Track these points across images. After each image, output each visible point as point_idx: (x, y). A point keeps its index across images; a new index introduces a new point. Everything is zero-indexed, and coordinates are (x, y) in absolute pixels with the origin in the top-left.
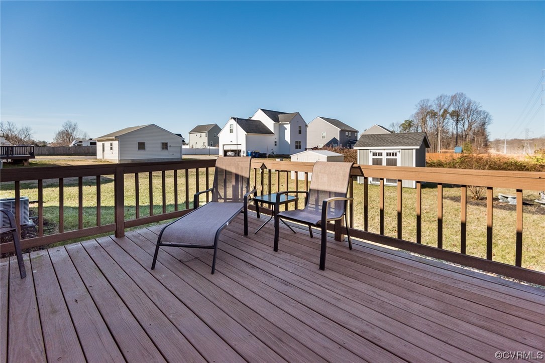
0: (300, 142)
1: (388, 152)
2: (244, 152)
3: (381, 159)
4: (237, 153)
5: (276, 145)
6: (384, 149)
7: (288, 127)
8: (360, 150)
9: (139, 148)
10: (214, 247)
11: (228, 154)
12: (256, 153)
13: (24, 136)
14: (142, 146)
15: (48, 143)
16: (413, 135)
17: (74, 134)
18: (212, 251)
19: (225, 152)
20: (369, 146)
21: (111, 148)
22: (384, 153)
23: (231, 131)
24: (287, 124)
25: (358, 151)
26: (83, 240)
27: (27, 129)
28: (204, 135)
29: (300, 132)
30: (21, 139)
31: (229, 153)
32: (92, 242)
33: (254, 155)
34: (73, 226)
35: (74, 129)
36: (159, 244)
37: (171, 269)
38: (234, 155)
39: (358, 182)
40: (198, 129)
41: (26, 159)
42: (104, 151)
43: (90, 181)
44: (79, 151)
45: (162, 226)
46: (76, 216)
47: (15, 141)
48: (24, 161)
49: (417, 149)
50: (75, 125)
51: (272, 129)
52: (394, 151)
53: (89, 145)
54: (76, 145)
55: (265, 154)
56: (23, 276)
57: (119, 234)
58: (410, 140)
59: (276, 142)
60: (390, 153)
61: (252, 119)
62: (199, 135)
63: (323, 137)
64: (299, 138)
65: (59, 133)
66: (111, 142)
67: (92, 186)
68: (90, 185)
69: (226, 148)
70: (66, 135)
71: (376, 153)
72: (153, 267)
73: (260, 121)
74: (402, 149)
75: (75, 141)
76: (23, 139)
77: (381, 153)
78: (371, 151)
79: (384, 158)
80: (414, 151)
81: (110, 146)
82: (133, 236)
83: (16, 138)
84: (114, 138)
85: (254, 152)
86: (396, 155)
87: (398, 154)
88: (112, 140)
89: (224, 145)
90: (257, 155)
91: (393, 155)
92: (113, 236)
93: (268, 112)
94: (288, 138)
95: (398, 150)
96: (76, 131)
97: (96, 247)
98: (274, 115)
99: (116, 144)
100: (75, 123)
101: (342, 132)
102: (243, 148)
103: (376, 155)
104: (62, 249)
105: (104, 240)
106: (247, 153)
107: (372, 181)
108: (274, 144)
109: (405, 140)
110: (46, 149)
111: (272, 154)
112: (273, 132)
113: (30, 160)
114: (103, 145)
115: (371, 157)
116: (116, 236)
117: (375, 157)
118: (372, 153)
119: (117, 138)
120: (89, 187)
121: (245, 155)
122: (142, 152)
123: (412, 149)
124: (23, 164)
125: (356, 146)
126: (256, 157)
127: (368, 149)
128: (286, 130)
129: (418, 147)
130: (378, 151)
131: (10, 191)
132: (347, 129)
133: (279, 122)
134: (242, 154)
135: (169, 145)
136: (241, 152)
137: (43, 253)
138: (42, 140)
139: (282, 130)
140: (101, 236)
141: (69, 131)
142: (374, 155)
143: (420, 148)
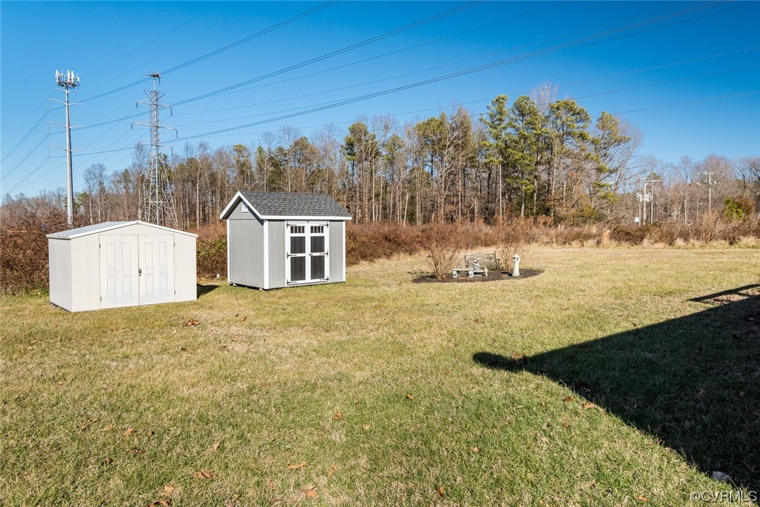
1: (312, 225)
3: (303, 238)
6: (308, 221)
8: (269, 220)
20: (284, 215)
22: (308, 227)
49: (347, 222)
52: (321, 224)
60: (315, 228)
71: (296, 228)
74: (331, 221)
77: (304, 228)
78: (289, 223)
79: (308, 235)
80: (344, 223)
86: (323, 231)
87: (325, 228)
91: (319, 231)
95: (325, 223)
103: (296, 232)
107: (289, 281)
115: (288, 235)
117: (294, 234)
118: (289, 227)
123: (342, 221)
125: (266, 214)
127: (284, 220)
130: (299, 224)
142: (292, 231)
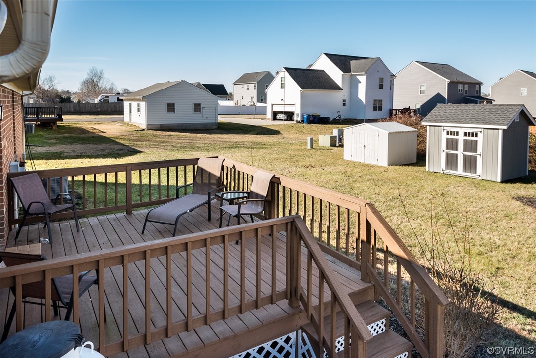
0: (381, 101)
1: (466, 131)
2: (298, 115)
3: (457, 140)
4: (290, 116)
5: (344, 105)
6: (462, 127)
7: (362, 79)
8: (430, 126)
9: (169, 111)
10: (175, 224)
11: (278, 117)
12: (314, 117)
13: (48, 87)
14: (171, 108)
15: (72, 93)
16: (505, 109)
17: (100, 83)
18: (174, 226)
19: (275, 114)
20: (441, 121)
21: (139, 110)
22: (461, 132)
23: (282, 86)
24: (362, 75)
25: (428, 127)
26: (108, 214)
27: (51, 78)
28: (252, 86)
29: (381, 87)
30: (44, 90)
31: (280, 116)
32: (113, 216)
33: (311, 119)
34: (101, 202)
35: (100, 78)
36: (147, 220)
37: (153, 235)
38: (285, 118)
39: (427, 170)
40: (244, 79)
41: (55, 123)
42: (131, 112)
43: (116, 152)
44: (105, 108)
45: (150, 210)
46: (103, 192)
47: (39, 93)
48: (52, 124)
49: (504, 130)
50: (101, 72)
51: (339, 82)
52: (475, 130)
53: (116, 101)
54: (102, 101)
55: (328, 118)
56: (78, 231)
57: (129, 213)
58: (497, 115)
59: (344, 101)
60: (469, 133)
61: (313, 68)
62: (246, 86)
63: (422, 92)
64: (380, 95)
65: (84, 83)
66: (139, 102)
67: (117, 159)
68: (116, 158)
69: (276, 109)
70: (92, 85)
71: (451, 132)
72: (143, 233)
73: (323, 71)
74: (484, 128)
75: (101, 96)
76: (46, 89)
77: (458, 132)
78: (445, 128)
79: (461, 138)
80: (501, 132)
81: (137, 108)
82: (137, 214)
83: (40, 89)
84: (141, 98)
85: (313, 115)
86: (476, 136)
87: (479, 134)
88: (139, 100)
89: (273, 105)
90: (316, 120)
91: (473, 136)
92: (125, 213)
93: (334, 57)
94: (362, 95)
95: (480, 130)
96: (102, 80)
97: (115, 219)
98: (343, 62)
99: (143, 104)
100: (101, 69)
101: (452, 85)
102: (297, 110)
103: (451, 135)
104: (95, 218)
105: (120, 215)
106: (302, 116)
107: (444, 169)
108: (342, 103)
109: (491, 115)
110: (71, 105)
111: (338, 118)
112: (341, 86)
113: (58, 123)
114: (131, 106)
115: (444, 137)
116: (127, 213)
117: (449, 137)
118: (445, 131)
119: (144, 99)
120: (114, 160)
121: (299, 119)
122: (171, 115)
123: (498, 129)
124: (52, 126)
125: (426, 121)
126: (314, 123)
127: (441, 126)
128: (359, 84)
129: (505, 127)
130: (453, 129)
131: (46, 161)
132: (461, 80)
133: (350, 72)
134: (295, 118)
135: (202, 106)
136: (294, 114)
137: (86, 219)
138: (66, 90)
139: (354, 83)
140: (117, 213)
141: (95, 80)
142: (448, 134)
143: (508, 128)
